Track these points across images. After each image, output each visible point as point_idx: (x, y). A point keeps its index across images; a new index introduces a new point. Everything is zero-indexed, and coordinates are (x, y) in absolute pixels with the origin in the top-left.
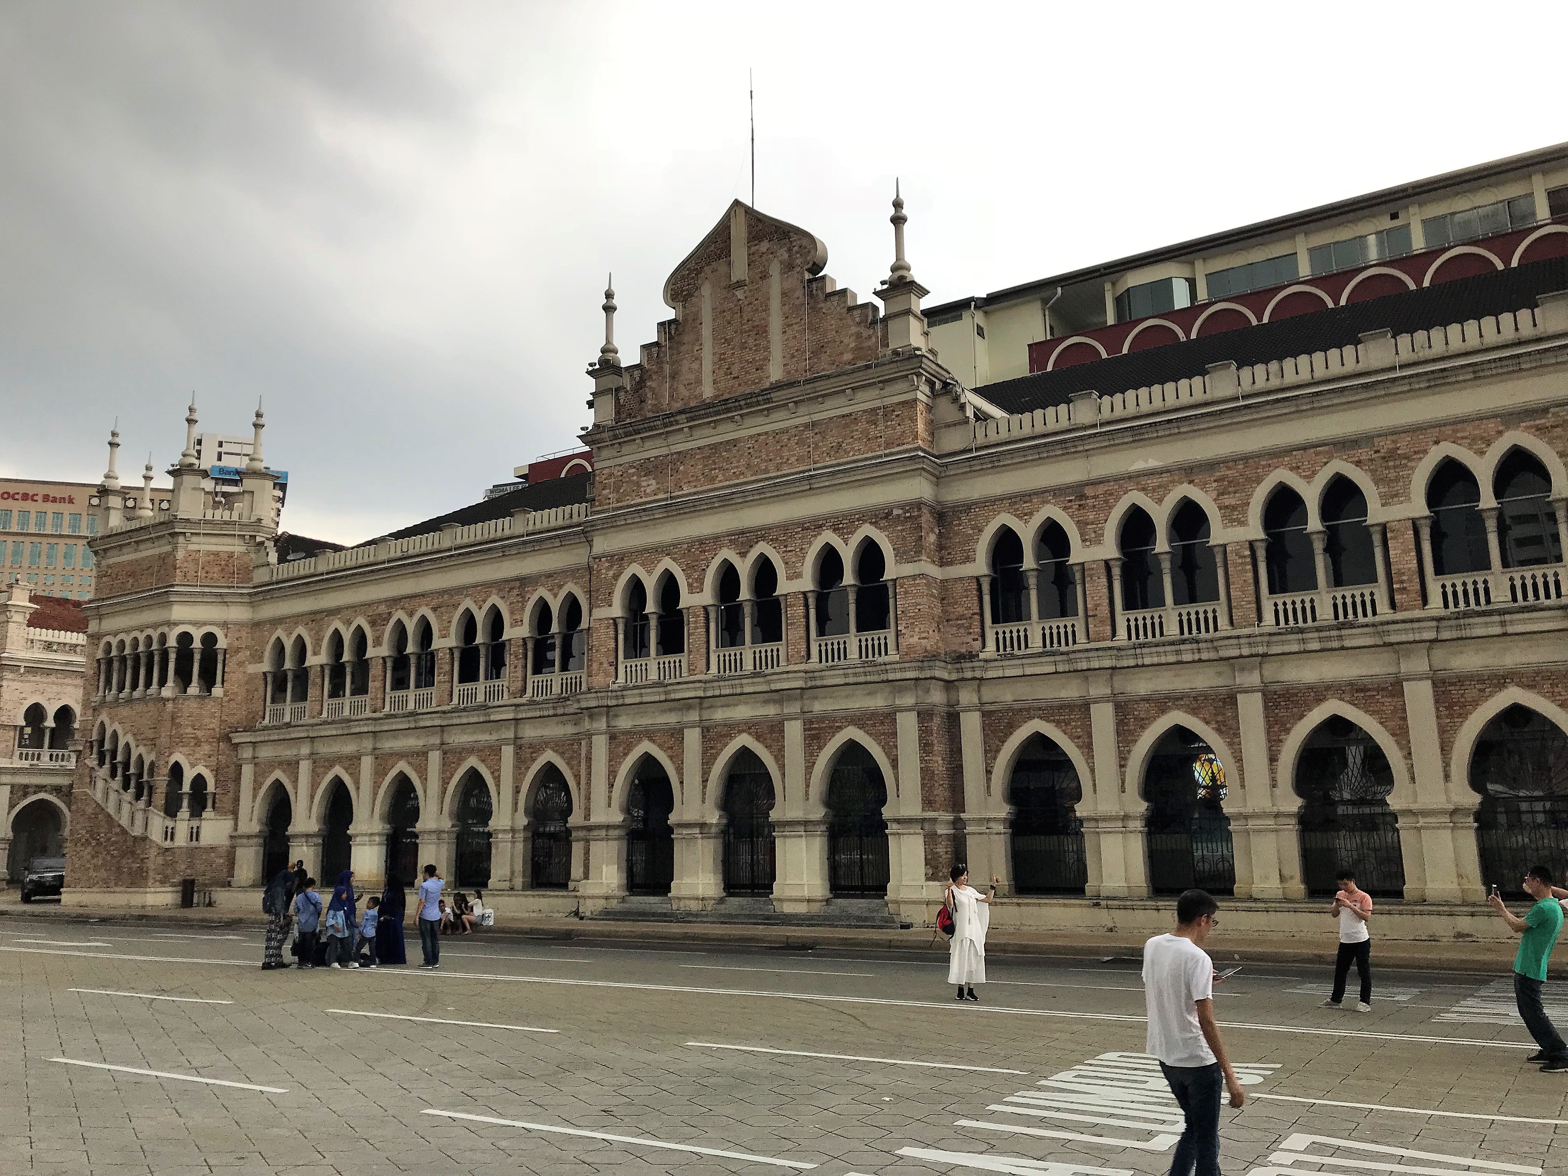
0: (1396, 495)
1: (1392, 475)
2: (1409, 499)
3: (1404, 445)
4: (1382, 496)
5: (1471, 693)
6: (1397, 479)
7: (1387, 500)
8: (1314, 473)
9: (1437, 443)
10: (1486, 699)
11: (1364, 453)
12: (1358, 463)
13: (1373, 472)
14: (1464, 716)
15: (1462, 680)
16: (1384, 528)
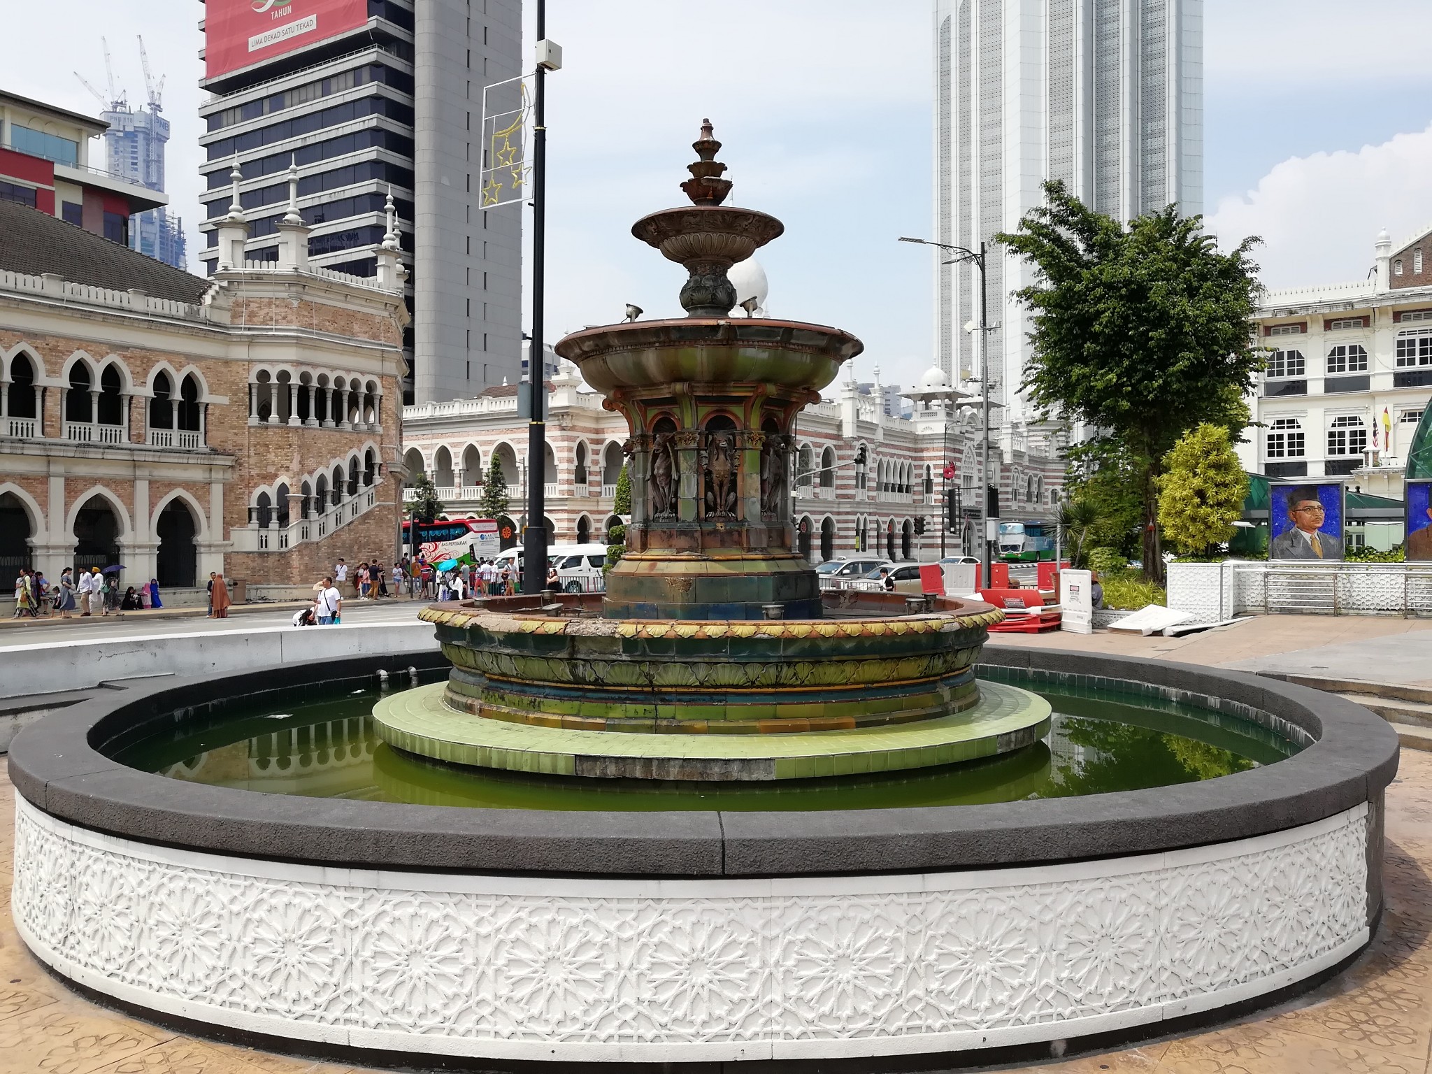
0: (54, 372)
1: (54, 360)
2: (61, 376)
3: (62, 345)
4: (47, 371)
5: (80, 486)
6: (56, 363)
7: (50, 373)
8: (11, 347)
9: (78, 349)
10: (87, 490)
11: (39, 343)
12: (36, 348)
13: (44, 356)
14: (76, 498)
15: (77, 479)
16: (45, 389)
